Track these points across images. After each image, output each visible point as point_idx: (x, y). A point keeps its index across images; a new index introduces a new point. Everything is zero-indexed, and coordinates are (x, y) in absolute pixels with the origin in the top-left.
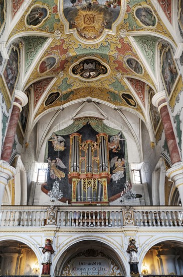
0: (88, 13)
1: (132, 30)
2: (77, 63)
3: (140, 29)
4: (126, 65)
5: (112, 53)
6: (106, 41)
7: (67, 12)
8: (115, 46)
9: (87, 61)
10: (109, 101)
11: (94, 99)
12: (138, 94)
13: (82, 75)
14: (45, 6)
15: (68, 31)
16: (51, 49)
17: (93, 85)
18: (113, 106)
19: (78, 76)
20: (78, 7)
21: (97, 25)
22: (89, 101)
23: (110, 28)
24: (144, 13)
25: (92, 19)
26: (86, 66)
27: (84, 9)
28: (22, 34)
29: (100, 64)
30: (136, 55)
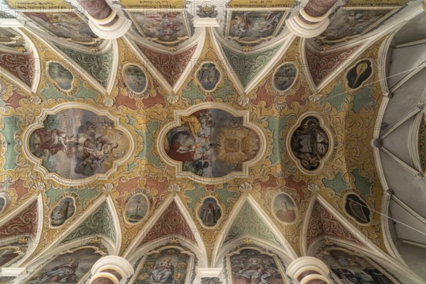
0: (222, 147)
1: (235, 90)
2: (297, 162)
4: (291, 90)
5: (276, 113)
6: (259, 122)
7: (217, 174)
8: (264, 111)
10: (376, 108)
13: (322, 156)
14: (203, 200)
15: (245, 174)
17: (341, 137)
18: (386, 100)
19: (323, 162)
20: (214, 159)
21: (240, 135)
22: (380, 143)
23: (241, 119)
25: (232, 143)
27: (217, 152)
29: (300, 128)
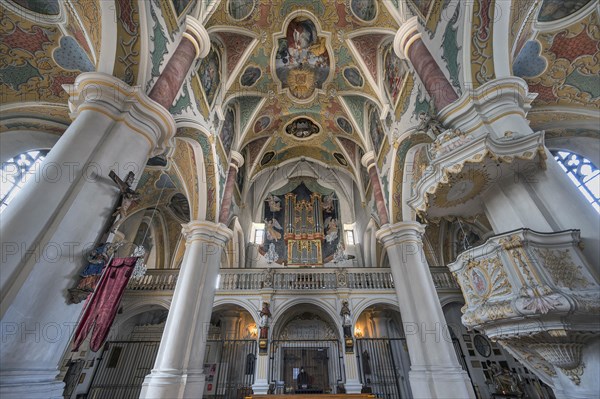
0: (300, 72)
1: (342, 90)
2: (291, 122)
3: (349, 89)
4: (336, 125)
5: (323, 113)
6: (318, 99)
7: (279, 71)
8: (326, 105)
9: (300, 121)
10: (322, 160)
11: (308, 159)
12: (349, 154)
13: (295, 135)
14: (258, 66)
15: (280, 91)
16: (266, 108)
17: (306, 144)
18: (326, 166)
19: (292, 135)
20: (290, 67)
21: (308, 84)
22: (303, 160)
23: (320, 87)
24: (351, 74)
25: (303, 79)
26: (299, 126)
27: (295, 69)
28: (237, 95)
29: (312, 123)
30: (345, 115)
